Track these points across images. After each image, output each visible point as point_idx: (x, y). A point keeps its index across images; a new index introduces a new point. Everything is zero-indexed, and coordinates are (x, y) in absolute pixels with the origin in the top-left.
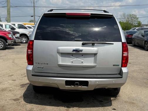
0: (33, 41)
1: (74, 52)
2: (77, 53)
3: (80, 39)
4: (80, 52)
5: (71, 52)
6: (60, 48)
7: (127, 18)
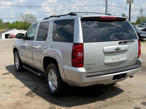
0: (82, 44)
1: (116, 51)
2: (118, 51)
3: (117, 39)
4: (120, 50)
5: (114, 50)
6: (105, 48)
7: (25, 18)
